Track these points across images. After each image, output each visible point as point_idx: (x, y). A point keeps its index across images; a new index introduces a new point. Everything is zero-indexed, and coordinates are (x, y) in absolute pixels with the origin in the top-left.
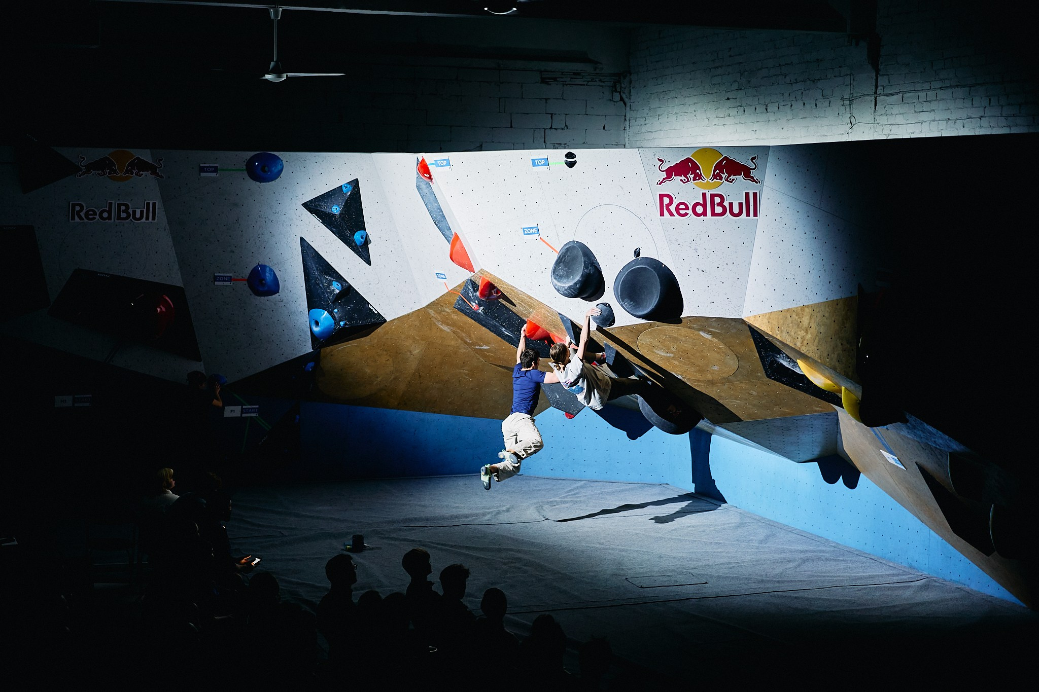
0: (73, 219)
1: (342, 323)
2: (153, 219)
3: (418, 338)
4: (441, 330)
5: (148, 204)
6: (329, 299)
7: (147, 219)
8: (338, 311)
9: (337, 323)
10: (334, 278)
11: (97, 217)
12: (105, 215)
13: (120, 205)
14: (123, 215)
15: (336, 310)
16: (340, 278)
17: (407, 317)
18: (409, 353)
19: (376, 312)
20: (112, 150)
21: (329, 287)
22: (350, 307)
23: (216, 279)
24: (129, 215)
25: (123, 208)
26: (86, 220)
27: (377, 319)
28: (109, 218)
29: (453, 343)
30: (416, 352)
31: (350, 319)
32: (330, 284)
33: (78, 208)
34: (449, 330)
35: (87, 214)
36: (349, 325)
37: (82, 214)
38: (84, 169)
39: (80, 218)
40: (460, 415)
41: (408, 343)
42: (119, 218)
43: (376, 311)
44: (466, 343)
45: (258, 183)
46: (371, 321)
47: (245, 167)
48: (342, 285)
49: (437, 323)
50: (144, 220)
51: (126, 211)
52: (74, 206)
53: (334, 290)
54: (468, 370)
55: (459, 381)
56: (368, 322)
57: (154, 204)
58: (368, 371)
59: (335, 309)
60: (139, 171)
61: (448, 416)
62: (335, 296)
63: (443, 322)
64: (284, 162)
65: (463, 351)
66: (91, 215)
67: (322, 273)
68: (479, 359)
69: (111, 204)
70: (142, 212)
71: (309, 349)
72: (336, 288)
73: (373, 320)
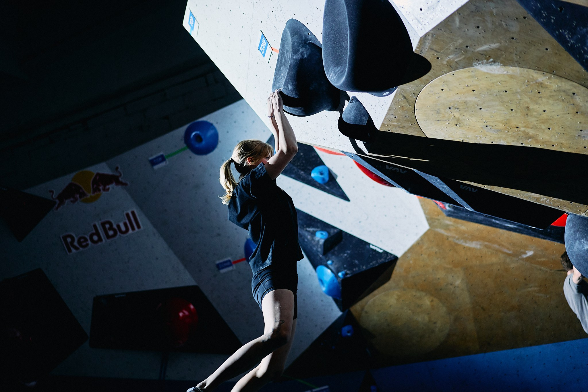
0: (70, 251)
1: (340, 274)
2: (139, 227)
3: (449, 266)
4: (470, 249)
5: (127, 215)
6: (318, 251)
7: (133, 229)
8: (333, 262)
9: (336, 276)
10: (318, 227)
11: (89, 242)
12: (95, 238)
13: (103, 224)
14: (111, 233)
15: (329, 262)
16: (325, 226)
17: (418, 244)
18: (451, 287)
19: (381, 251)
20: (72, 175)
21: (313, 239)
22: (347, 254)
23: (220, 267)
24: (114, 230)
25: (107, 226)
26: (81, 249)
27: (385, 258)
28: (100, 239)
29: (494, 260)
30: (458, 282)
31: (351, 266)
32: (313, 234)
33: (69, 240)
34: (478, 247)
35: (79, 242)
36: (351, 273)
37: (76, 243)
38: (57, 201)
39: (76, 248)
40: (564, 341)
41: (441, 274)
42: (108, 237)
43: (381, 249)
44: (509, 255)
45: (204, 157)
46: (377, 262)
47: (185, 146)
48: (329, 233)
49: (457, 242)
50: (130, 231)
51: (111, 228)
52: (65, 238)
53: (318, 241)
54: (536, 287)
55: (535, 302)
56: (373, 265)
57: (133, 213)
58: (420, 319)
59: (328, 260)
60: (105, 186)
61: (550, 345)
62: (322, 247)
63: (466, 239)
64: (215, 125)
65: (512, 265)
66: (83, 242)
67: (303, 226)
68: (541, 270)
69: (95, 226)
70: (125, 224)
71: (336, 313)
72: (320, 237)
73: (380, 261)
